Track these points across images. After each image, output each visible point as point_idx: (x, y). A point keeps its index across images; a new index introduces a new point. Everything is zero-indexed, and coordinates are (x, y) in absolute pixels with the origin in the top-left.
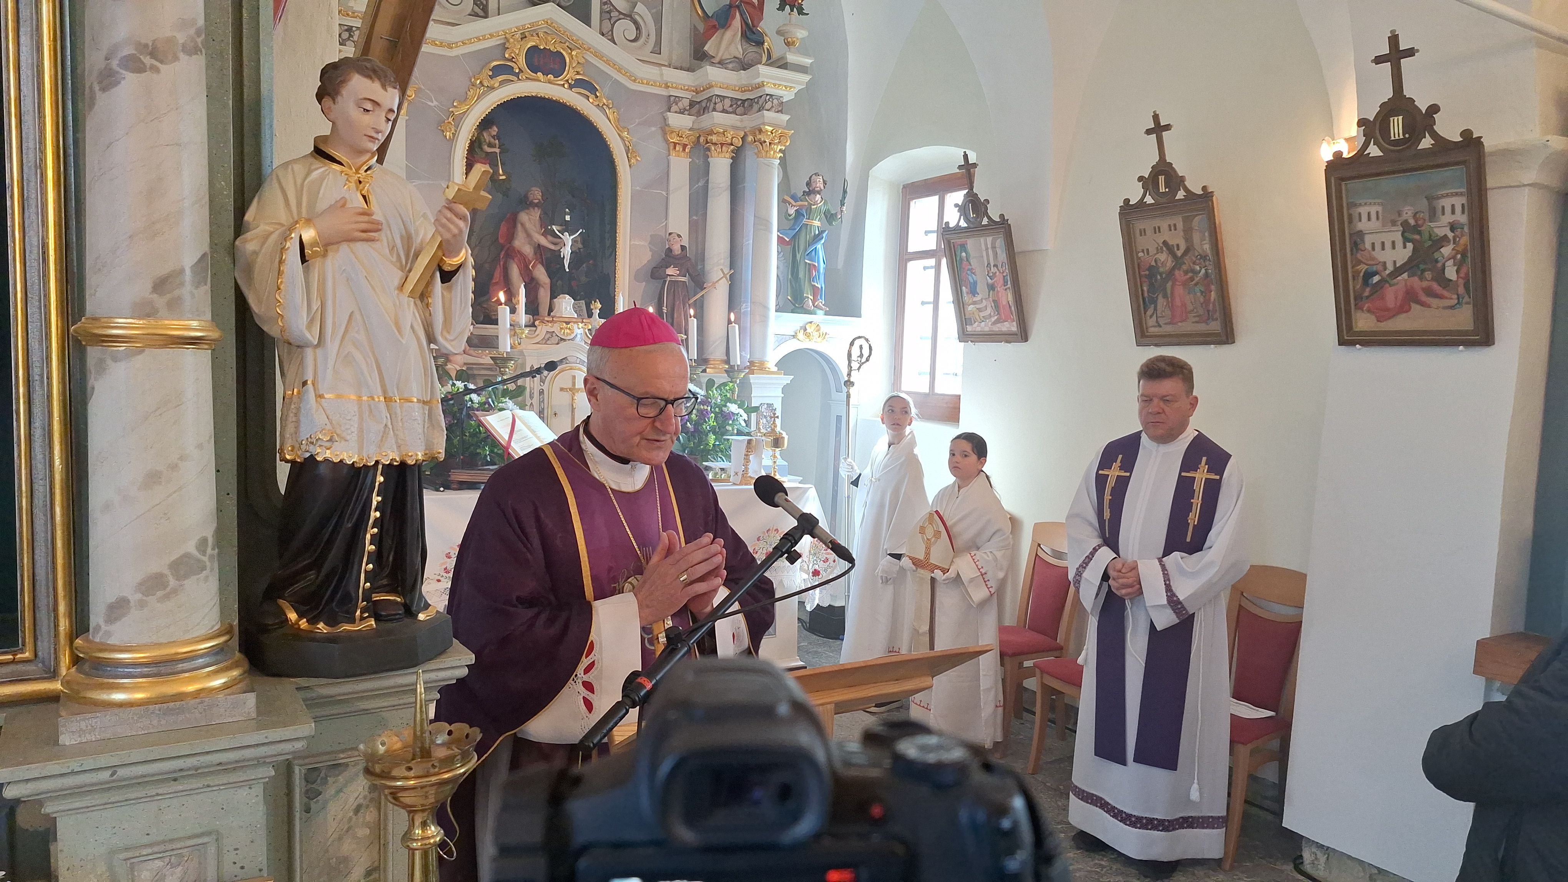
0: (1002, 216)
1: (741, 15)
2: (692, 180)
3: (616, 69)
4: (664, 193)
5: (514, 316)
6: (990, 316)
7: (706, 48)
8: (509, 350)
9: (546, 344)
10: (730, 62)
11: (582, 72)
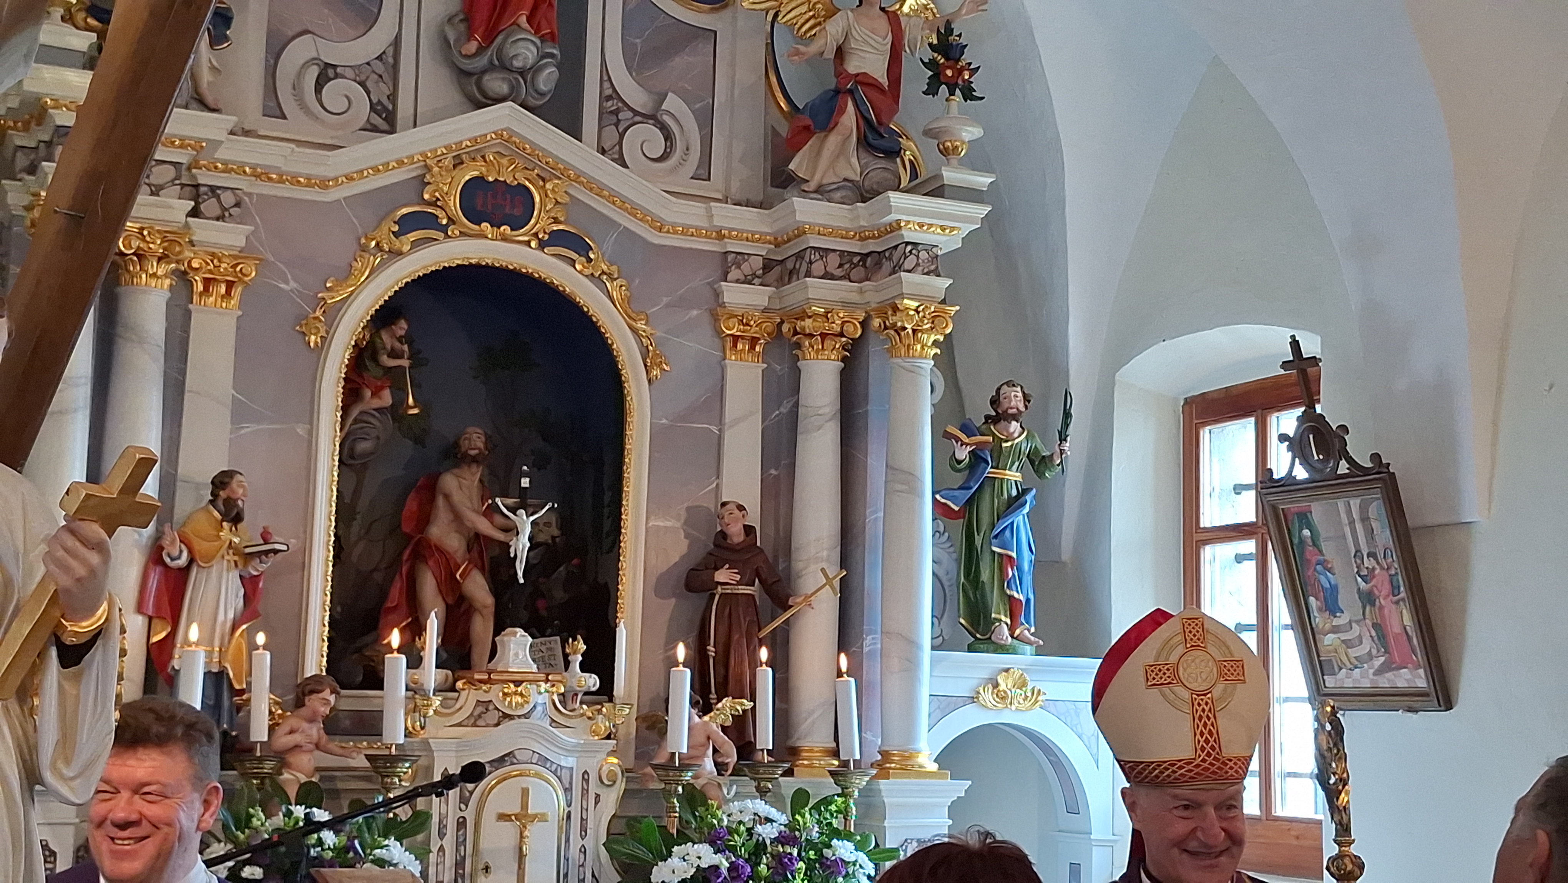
0: (1376, 457)
1: (857, 106)
2: (769, 401)
3: (626, 210)
4: (714, 429)
5: (416, 674)
6: (1370, 656)
7: (792, 166)
8: (401, 740)
9: (474, 725)
10: (837, 189)
11: (562, 219)
